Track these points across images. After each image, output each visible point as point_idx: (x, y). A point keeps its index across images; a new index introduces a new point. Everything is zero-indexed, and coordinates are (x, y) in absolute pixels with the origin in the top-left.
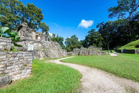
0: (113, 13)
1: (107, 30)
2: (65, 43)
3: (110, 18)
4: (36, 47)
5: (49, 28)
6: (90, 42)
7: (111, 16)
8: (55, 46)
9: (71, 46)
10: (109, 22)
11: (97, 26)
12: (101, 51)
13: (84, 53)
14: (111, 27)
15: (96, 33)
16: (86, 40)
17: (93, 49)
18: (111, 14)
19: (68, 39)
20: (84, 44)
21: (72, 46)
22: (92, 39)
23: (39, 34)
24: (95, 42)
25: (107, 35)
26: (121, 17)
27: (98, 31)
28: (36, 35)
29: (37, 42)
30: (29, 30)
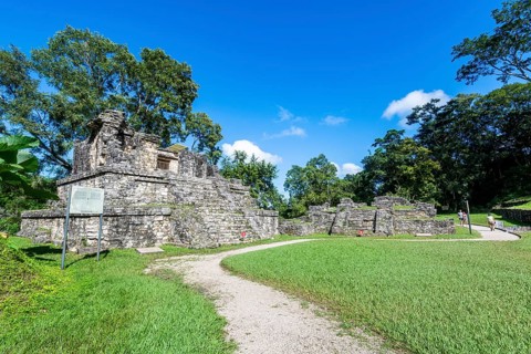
0: (476, 60)
1: (456, 130)
2: (287, 185)
3: (464, 81)
4: (143, 200)
5: (221, 133)
6: (385, 179)
7: (466, 73)
8: (230, 197)
9: (310, 195)
10: (461, 100)
11: (408, 118)
12: (431, 216)
13: (351, 224)
14: (474, 119)
15: (407, 143)
16: (367, 174)
17: (394, 208)
18: (468, 68)
19: (296, 169)
20: (363, 189)
21: (312, 196)
22: (391, 167)
23: (175, 153)
24: (405, 181)
25: (458, 150)
26: (516, 75)
27: (416, 137)
28: (160, 156)
29: (152, 180)
30: (132, 136)
